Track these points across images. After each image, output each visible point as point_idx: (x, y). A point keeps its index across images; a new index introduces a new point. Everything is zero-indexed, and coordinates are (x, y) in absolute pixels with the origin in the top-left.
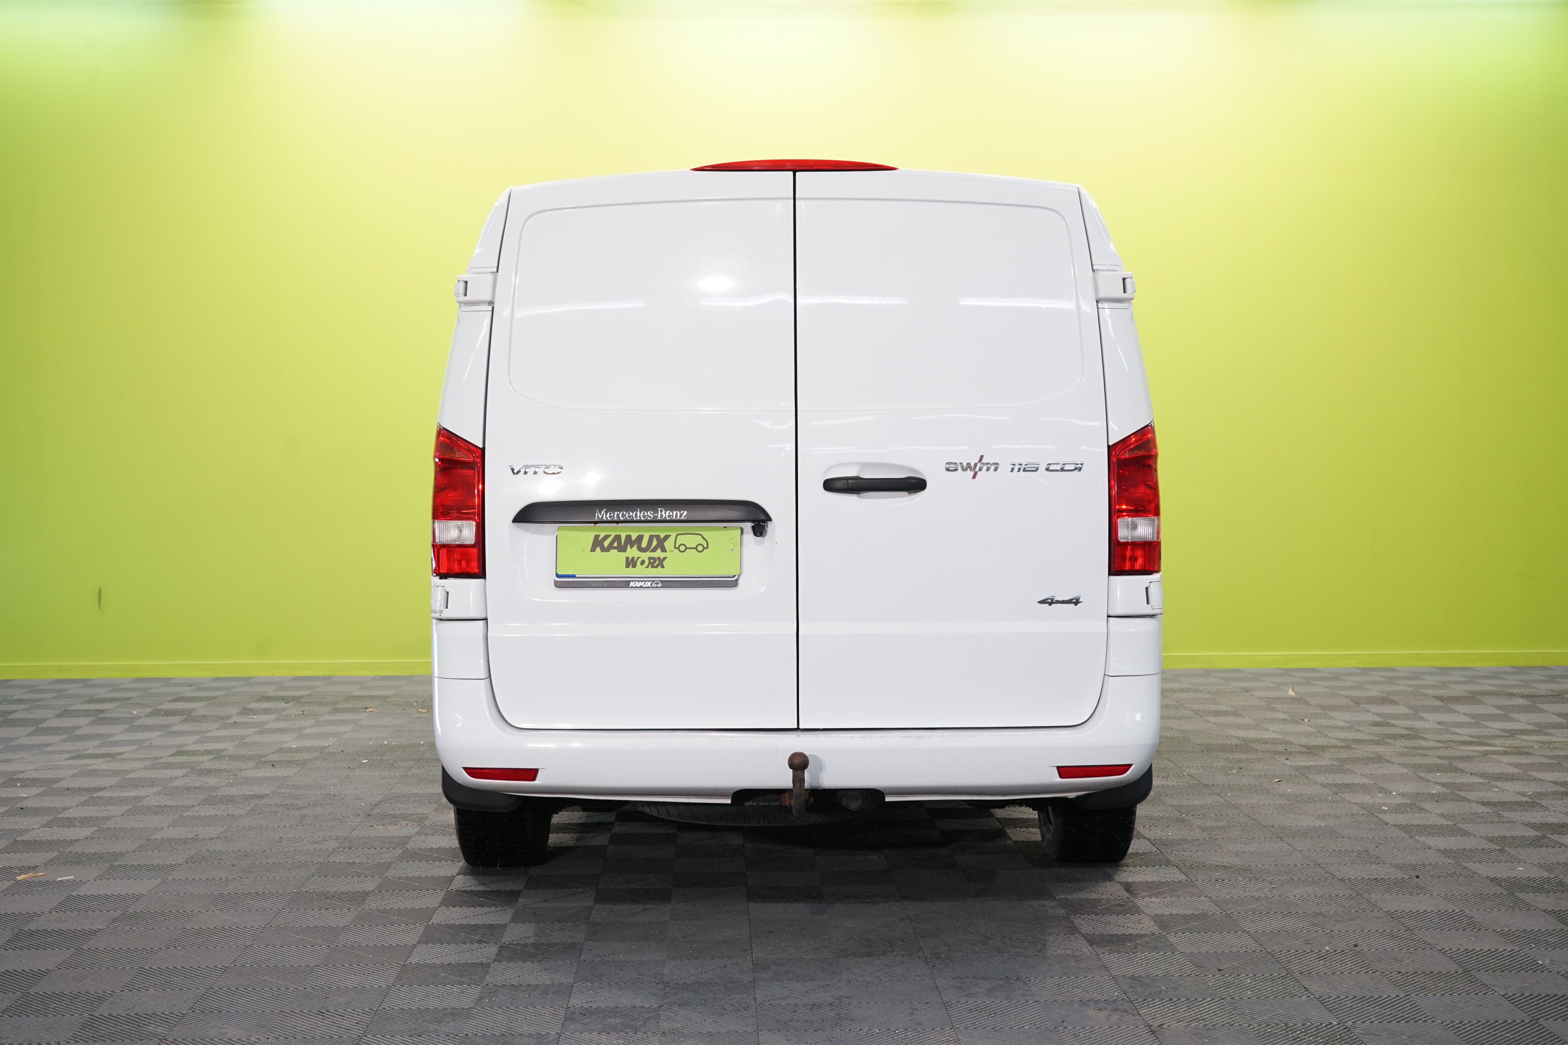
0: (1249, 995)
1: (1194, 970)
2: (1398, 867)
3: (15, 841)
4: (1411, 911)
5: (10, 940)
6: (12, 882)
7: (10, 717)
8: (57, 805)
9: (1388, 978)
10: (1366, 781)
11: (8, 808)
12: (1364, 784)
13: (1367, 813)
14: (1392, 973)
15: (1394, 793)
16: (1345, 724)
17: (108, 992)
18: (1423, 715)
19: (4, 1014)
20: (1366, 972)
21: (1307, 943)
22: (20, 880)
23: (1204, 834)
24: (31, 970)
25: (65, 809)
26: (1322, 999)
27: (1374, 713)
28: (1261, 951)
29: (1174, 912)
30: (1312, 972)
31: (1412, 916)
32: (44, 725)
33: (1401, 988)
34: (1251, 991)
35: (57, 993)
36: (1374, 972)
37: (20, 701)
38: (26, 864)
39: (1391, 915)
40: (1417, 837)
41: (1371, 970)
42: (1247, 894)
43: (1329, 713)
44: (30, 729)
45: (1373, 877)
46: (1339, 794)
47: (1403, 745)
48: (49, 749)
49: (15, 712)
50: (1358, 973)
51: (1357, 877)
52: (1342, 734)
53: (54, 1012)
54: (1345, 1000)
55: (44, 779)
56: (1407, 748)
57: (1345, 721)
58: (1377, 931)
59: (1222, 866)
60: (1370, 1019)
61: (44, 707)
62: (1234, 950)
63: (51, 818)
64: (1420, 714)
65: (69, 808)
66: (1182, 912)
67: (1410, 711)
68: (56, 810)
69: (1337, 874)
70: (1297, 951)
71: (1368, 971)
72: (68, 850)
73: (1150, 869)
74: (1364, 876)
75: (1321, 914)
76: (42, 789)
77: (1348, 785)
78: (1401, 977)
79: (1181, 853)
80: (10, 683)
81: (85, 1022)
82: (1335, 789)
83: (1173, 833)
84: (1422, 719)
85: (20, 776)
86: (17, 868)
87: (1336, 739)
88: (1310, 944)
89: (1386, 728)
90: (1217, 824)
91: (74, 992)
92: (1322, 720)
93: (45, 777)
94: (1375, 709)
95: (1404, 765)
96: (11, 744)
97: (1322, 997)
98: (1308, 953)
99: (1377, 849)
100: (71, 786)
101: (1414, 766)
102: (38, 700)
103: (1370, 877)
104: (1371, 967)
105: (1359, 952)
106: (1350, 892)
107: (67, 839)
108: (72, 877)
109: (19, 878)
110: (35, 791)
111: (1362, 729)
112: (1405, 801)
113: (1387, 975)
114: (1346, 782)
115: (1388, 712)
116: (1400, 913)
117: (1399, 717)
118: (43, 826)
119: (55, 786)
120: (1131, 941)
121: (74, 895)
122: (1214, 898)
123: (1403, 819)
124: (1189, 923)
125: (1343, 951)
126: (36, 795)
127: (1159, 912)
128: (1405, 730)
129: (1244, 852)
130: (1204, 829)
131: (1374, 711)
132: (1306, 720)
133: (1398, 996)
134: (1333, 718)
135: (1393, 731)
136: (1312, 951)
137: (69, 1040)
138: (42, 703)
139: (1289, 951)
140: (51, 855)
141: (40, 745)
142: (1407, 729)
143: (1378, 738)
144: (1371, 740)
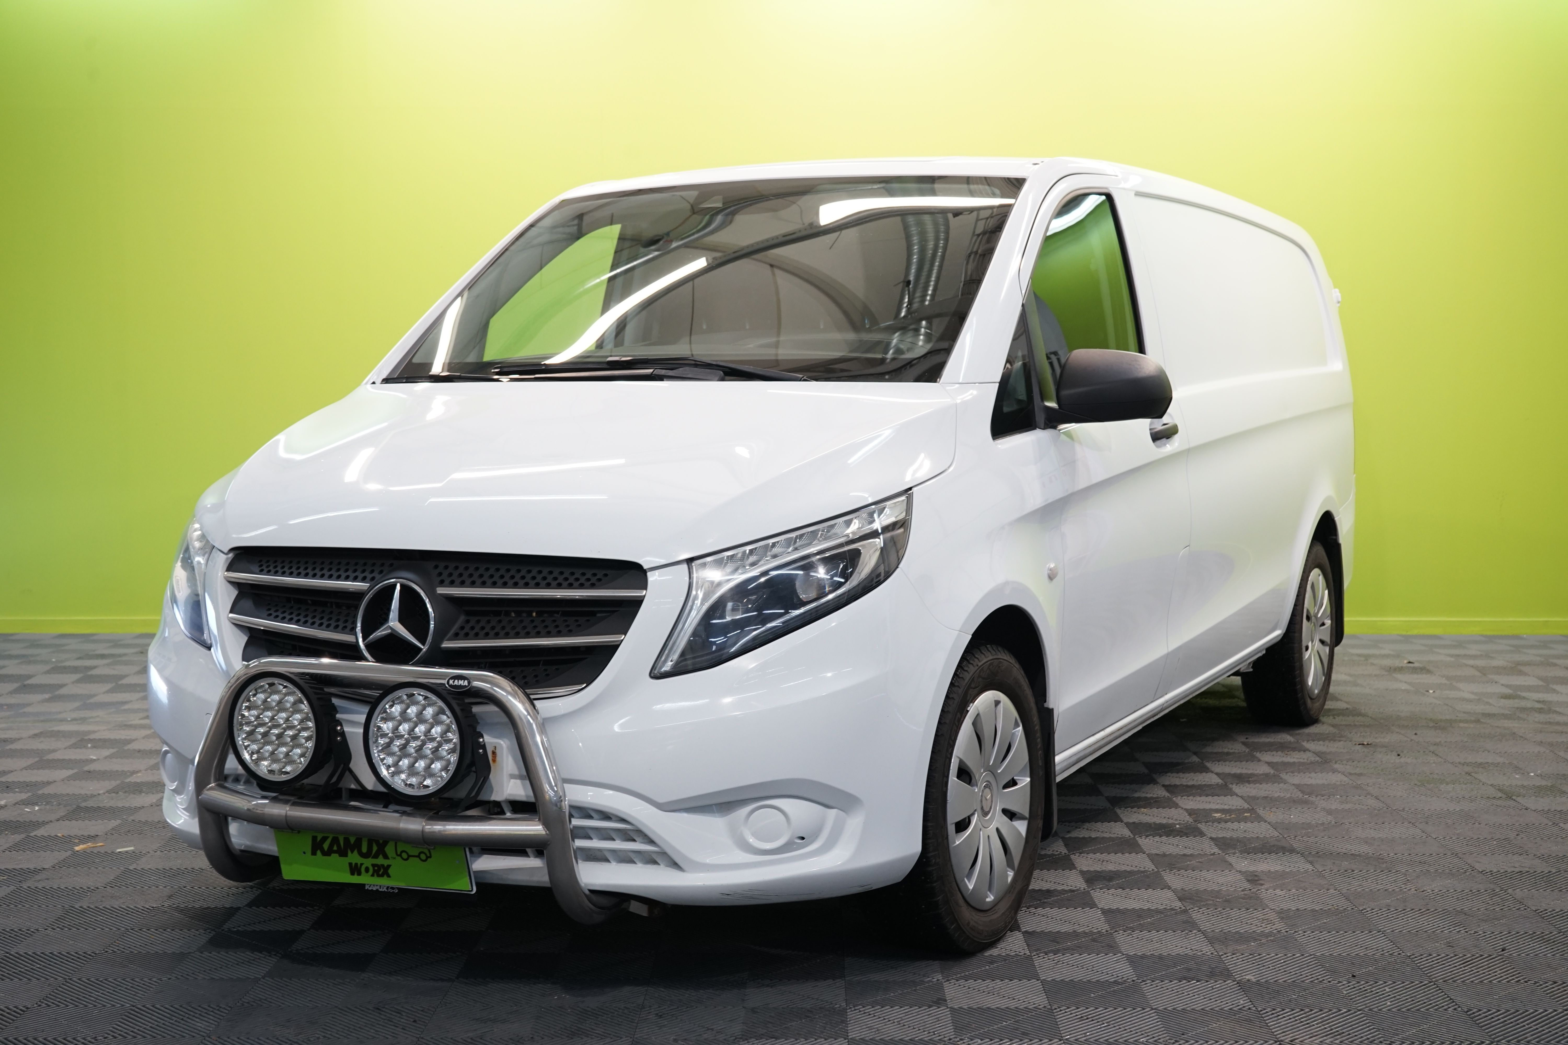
0: (1390, 1006)
1: (1327, 976)
2: (1541, 857)
3: (79, 807)
4: (1562, 911)
5: (59, 918)
6: (69, 853)
7: (90, 673)
8: (126, 769)
9: (1542, 988)
10: (1500, 760)
11: (75, 771)
12: (1499, 763)
13: (1504, 796)
14: (1547, 983)
15: (1532, 774)
16: (1472, 697)
17: (154, 979)
18: (1555, 687)
19: (43, 1003)
20: (1517, 982)
21: (1450, 945)
22: (77, 851)
23: (1330, 818)
24: (76, 953)
25: (134, 772)
26: (1471, 1012)
27: (1502, 685)
28: (1399, 954)
29: (1302, 907)
30: (1457, 980)
31: (1563, 917)
32: (124, 681)
33: (1557, 1001)
34: (1391, 1002)
35: (101, 979)
36: (1526, 982)
37: (103, 656)
38: (86, 834)
39: (1540, 914)
40: (1561, 825)
41: (1523, 979)
42: (1379, 887)
43: (1454, 684)
44: (109, 686)
45: (1517, 870)
46: (1473, 774)
47: (1536, 720)
48: (126, 707)
49: (95, 667)
50: (1508, 982)
51: (1499, 869)
52: (1469, 707)
53: (95, 1001)
54: (1496, 1014)
55: (115, 740)
56: (1542, 723)
57: (1473, 693)
58: (1526, 933)
59: (1352, 854)
60: (1526, 1038)
61: (126, 663)
62: (1370, 953)
63: (118, 782)
64: (1551, 686)
65: (137, 772)
66: (1309, 907)
67: (1541, 683)
68: (124, 774)
69: (1477, 866)
70: (1439, 955)
71: (1519, 980)
72: (132, 818)
73: (1273, 856)
74: (1506, 869)
75: (1462, 911)
76: (112, 751)
77: (1481, 764)
78: (1556, 988)
79: (1305, 839)
80: (95, 638)
81: (126, 1014)
82: (1468, 769)
83: (1296, 816)
84: (1554, 691)
85: (92, 737)
86: (76, 837)
87: (1464, 713)
88: (1452, 947)
89: (1516, 701)
90: (1343, 806)
91: (119, 980)
92: (1447, 692)
93: (117, 737)
94: (1504, 679)
95: (1541, 743)
96: (88, 702)
97: (1471, 1010)
98: (1451, 957)
99: (1519, 838)
100: (142, 747)
101: (1551, 744)
102: (120, 656)
103: (1513, 869)
104: (1523, 976)
105: (1509, 958)
106: (1492, 886)
107: (132, 806)
108: (132, 848)
109: (77, 848)
110: (106, 752)
111: (1490, 701)
112: (1544, 783)
113: (1541, 985)
114: (1479, 760)
115: (1518, 683)
116: (1550, 912)
117: (1529, 689)
118: (109, 792)
119: (126, 748)
120: (1255, 940)
121: (131, 869)
122: (1344, 891)
123: (1544, 803)
124: (1319, 920)
125: (1491, 956)
126: (106, 758)
127: (1285, 906)
128: (1536, 703)
129: (1374, 839)
130: (1329, 812)
131: (1503, 682)
132: (1431, 691)
133: (1555, 1011)
134: (1459, 689)
135: (1523, 704)
136: (1456, 956)
137: (106, 1035)
138: (124, 658)
139: (1430, 955)
140: (114, 823)
141: (117, 703)
142: (1538, 702)
143: (1509, 712)
144: (1503, 714)
